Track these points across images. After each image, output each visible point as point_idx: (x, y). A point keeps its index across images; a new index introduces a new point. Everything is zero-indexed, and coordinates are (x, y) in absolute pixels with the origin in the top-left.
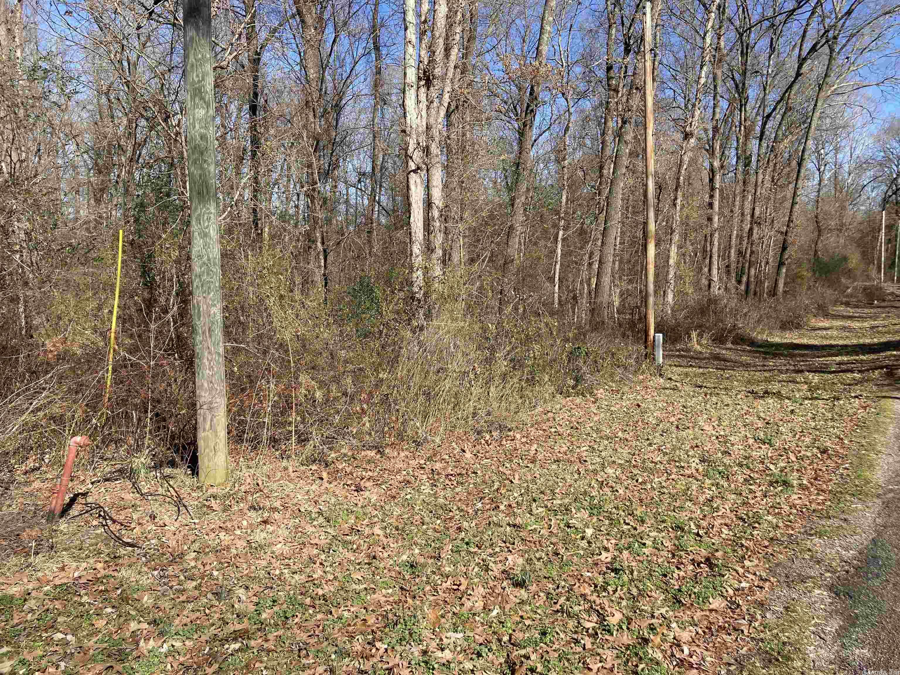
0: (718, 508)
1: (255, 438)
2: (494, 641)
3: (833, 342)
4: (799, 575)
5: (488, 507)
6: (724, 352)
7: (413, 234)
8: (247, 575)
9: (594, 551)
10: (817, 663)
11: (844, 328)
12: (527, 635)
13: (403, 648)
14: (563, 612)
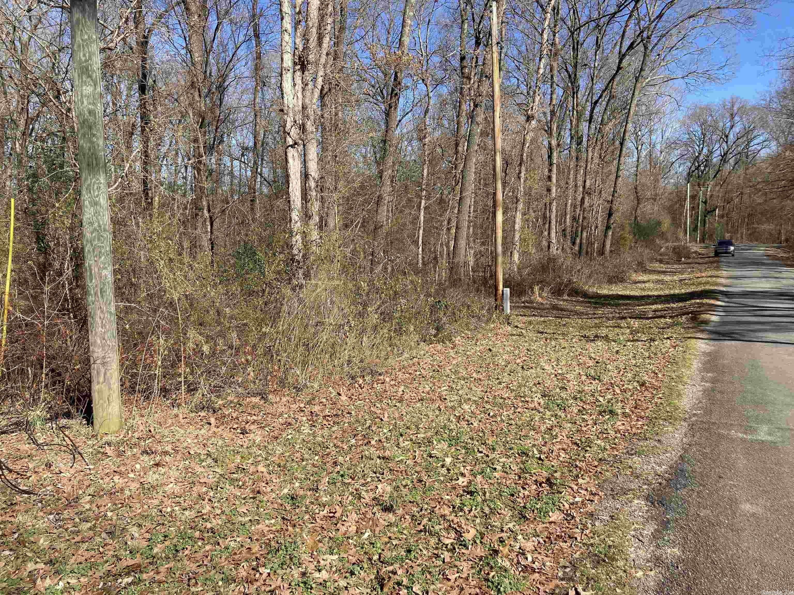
0: (556, 435)
1: (147, 389)
2: (365, 560)
3: (650, 293)
4: (622, 488)
5: (360, 443)
6: (561, 303)
7: (292, 202)
8: (140, 514)
9: (453, 476)
10: (637, 562)
11: (658, 281)
12: (394, 553)
13: (284, 571)
14: (425, 532)
